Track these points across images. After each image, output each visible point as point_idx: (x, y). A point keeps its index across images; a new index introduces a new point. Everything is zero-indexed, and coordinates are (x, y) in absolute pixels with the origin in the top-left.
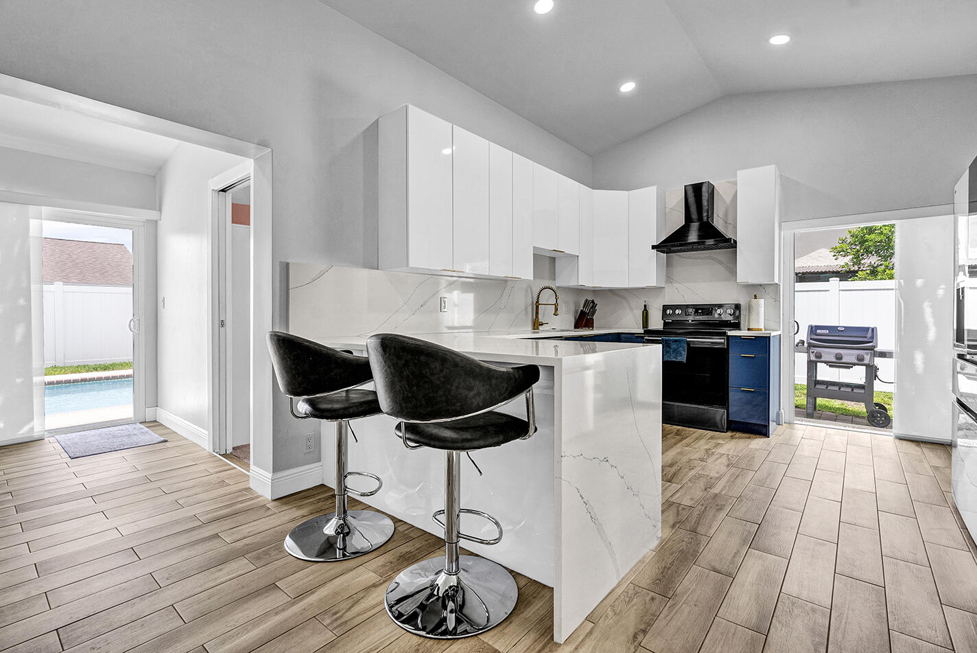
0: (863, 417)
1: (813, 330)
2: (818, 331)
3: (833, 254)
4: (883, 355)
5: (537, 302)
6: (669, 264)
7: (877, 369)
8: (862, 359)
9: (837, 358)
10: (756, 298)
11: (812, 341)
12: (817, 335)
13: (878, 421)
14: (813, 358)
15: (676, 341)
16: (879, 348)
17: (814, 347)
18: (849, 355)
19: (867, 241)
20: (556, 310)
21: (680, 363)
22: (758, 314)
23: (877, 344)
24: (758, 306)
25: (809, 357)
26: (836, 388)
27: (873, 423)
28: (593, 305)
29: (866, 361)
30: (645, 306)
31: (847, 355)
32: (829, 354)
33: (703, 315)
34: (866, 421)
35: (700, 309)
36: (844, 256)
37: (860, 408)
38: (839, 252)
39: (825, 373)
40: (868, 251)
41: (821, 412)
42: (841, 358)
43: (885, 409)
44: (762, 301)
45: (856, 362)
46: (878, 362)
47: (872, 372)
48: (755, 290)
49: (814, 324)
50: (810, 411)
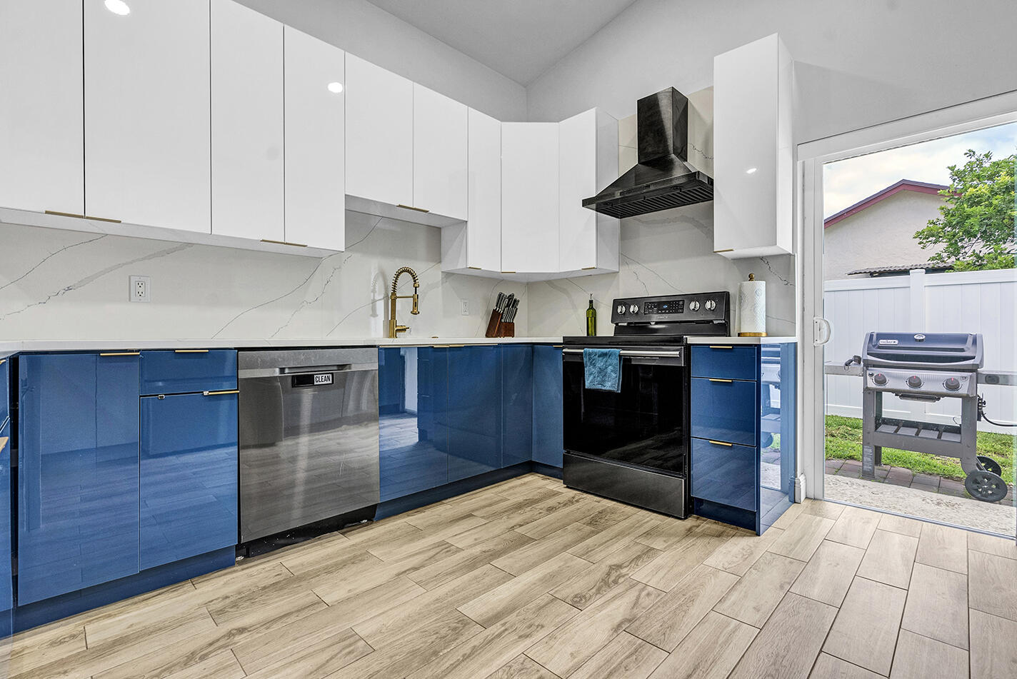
0: (959, 479)
1: (873, 339)
2: (882, 342)
3: (918, 240)
4: (992, 379)
5: (394, 293)
6: (624, 236)
7: (982, 403)
8: (956, 387)
9: (911, 384)
10: (751, 278)
11: (870, 358)
12: (879, 347)
13: (984, 489)
14: (871, 384)
15: (604, 355)
16: (986, 369)
17: (874, 366)
18: (933, 380)
19: (968, 217)
20: (415, 304)
21: (609, 393)
22: (754, 307)
23: (982, 361)
24: (754, 293)
25: (865, 382)
26: (912, 432)
27: (975, 493)
28: (513, 302)
29: (964, 390)
30: (591, 302)
31: (929, 380)
32: (898, 378)
33: (669, 313)
34: (961, 487)
35: (665, 303)
36: (935, 243)
37: (953, 465)
38: (927, 236)
39: (893, 407)
40: (970, 234)
41: (888, 467)
42: (919, 385)
43: (997, 469)
44: (761, 285)
45: (944, 390)
46: (984, 390)
47: (974, 407)
48: (752, 267)
49: (876, 331)
50: (868, 468)
